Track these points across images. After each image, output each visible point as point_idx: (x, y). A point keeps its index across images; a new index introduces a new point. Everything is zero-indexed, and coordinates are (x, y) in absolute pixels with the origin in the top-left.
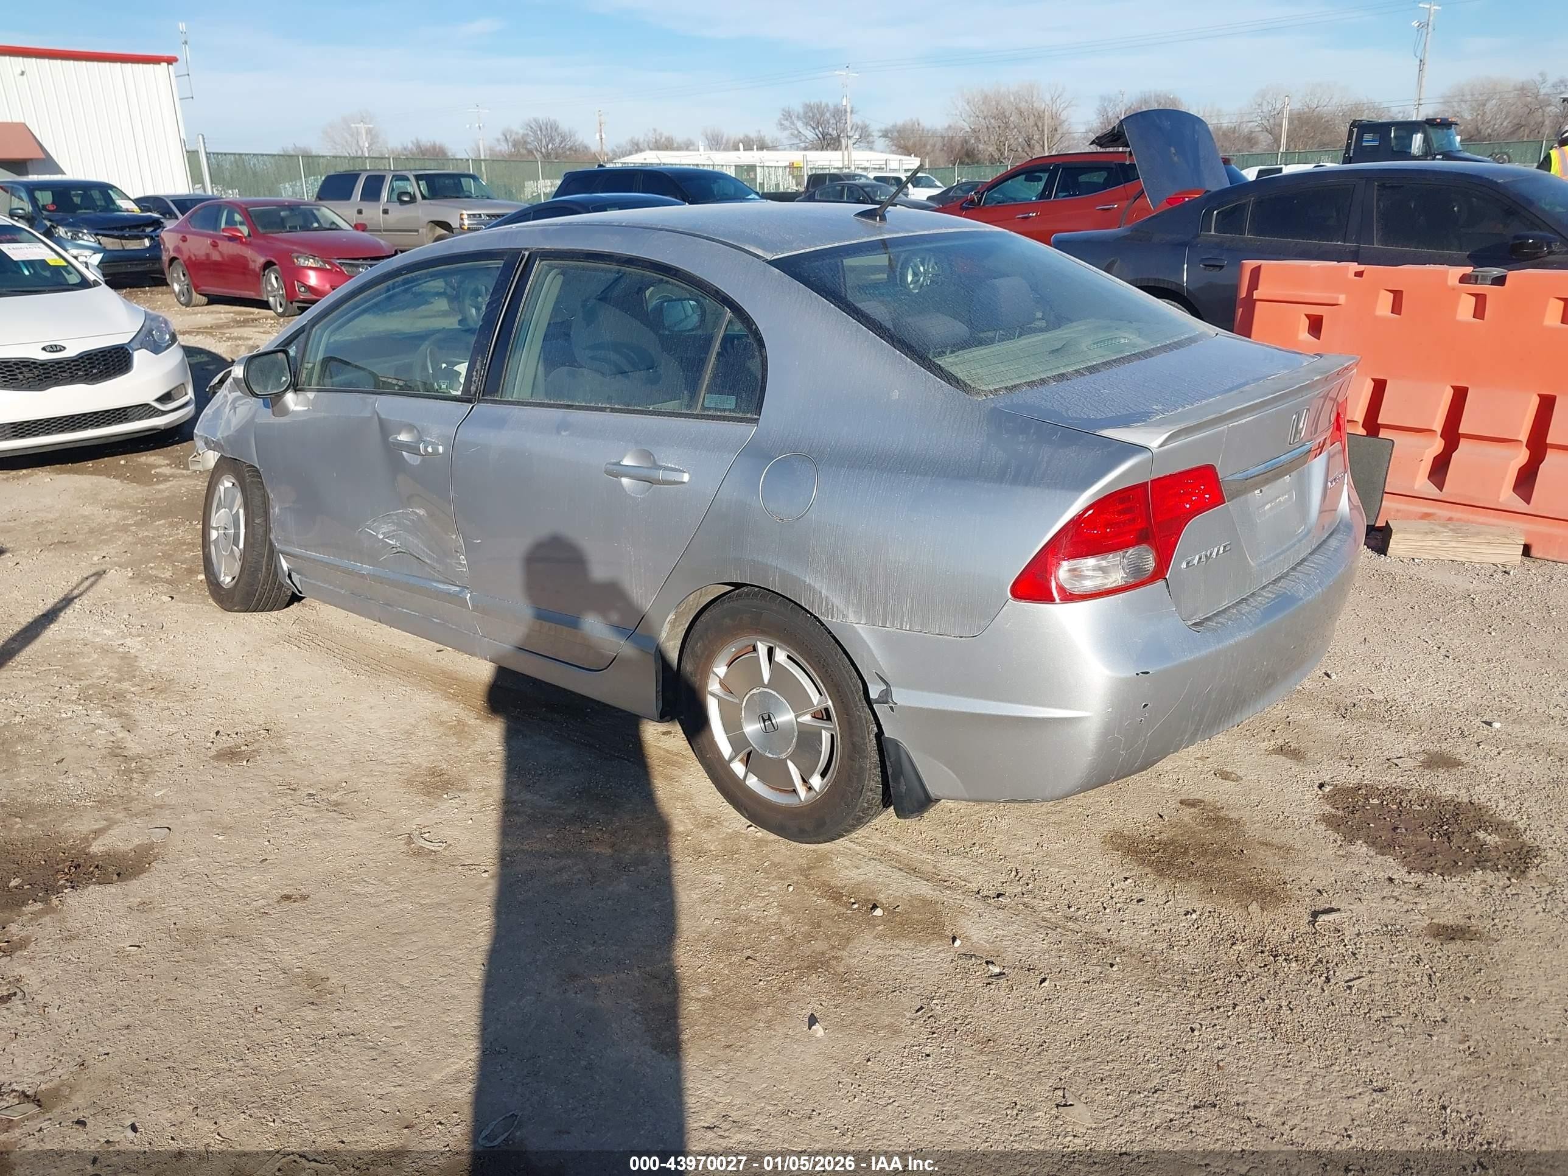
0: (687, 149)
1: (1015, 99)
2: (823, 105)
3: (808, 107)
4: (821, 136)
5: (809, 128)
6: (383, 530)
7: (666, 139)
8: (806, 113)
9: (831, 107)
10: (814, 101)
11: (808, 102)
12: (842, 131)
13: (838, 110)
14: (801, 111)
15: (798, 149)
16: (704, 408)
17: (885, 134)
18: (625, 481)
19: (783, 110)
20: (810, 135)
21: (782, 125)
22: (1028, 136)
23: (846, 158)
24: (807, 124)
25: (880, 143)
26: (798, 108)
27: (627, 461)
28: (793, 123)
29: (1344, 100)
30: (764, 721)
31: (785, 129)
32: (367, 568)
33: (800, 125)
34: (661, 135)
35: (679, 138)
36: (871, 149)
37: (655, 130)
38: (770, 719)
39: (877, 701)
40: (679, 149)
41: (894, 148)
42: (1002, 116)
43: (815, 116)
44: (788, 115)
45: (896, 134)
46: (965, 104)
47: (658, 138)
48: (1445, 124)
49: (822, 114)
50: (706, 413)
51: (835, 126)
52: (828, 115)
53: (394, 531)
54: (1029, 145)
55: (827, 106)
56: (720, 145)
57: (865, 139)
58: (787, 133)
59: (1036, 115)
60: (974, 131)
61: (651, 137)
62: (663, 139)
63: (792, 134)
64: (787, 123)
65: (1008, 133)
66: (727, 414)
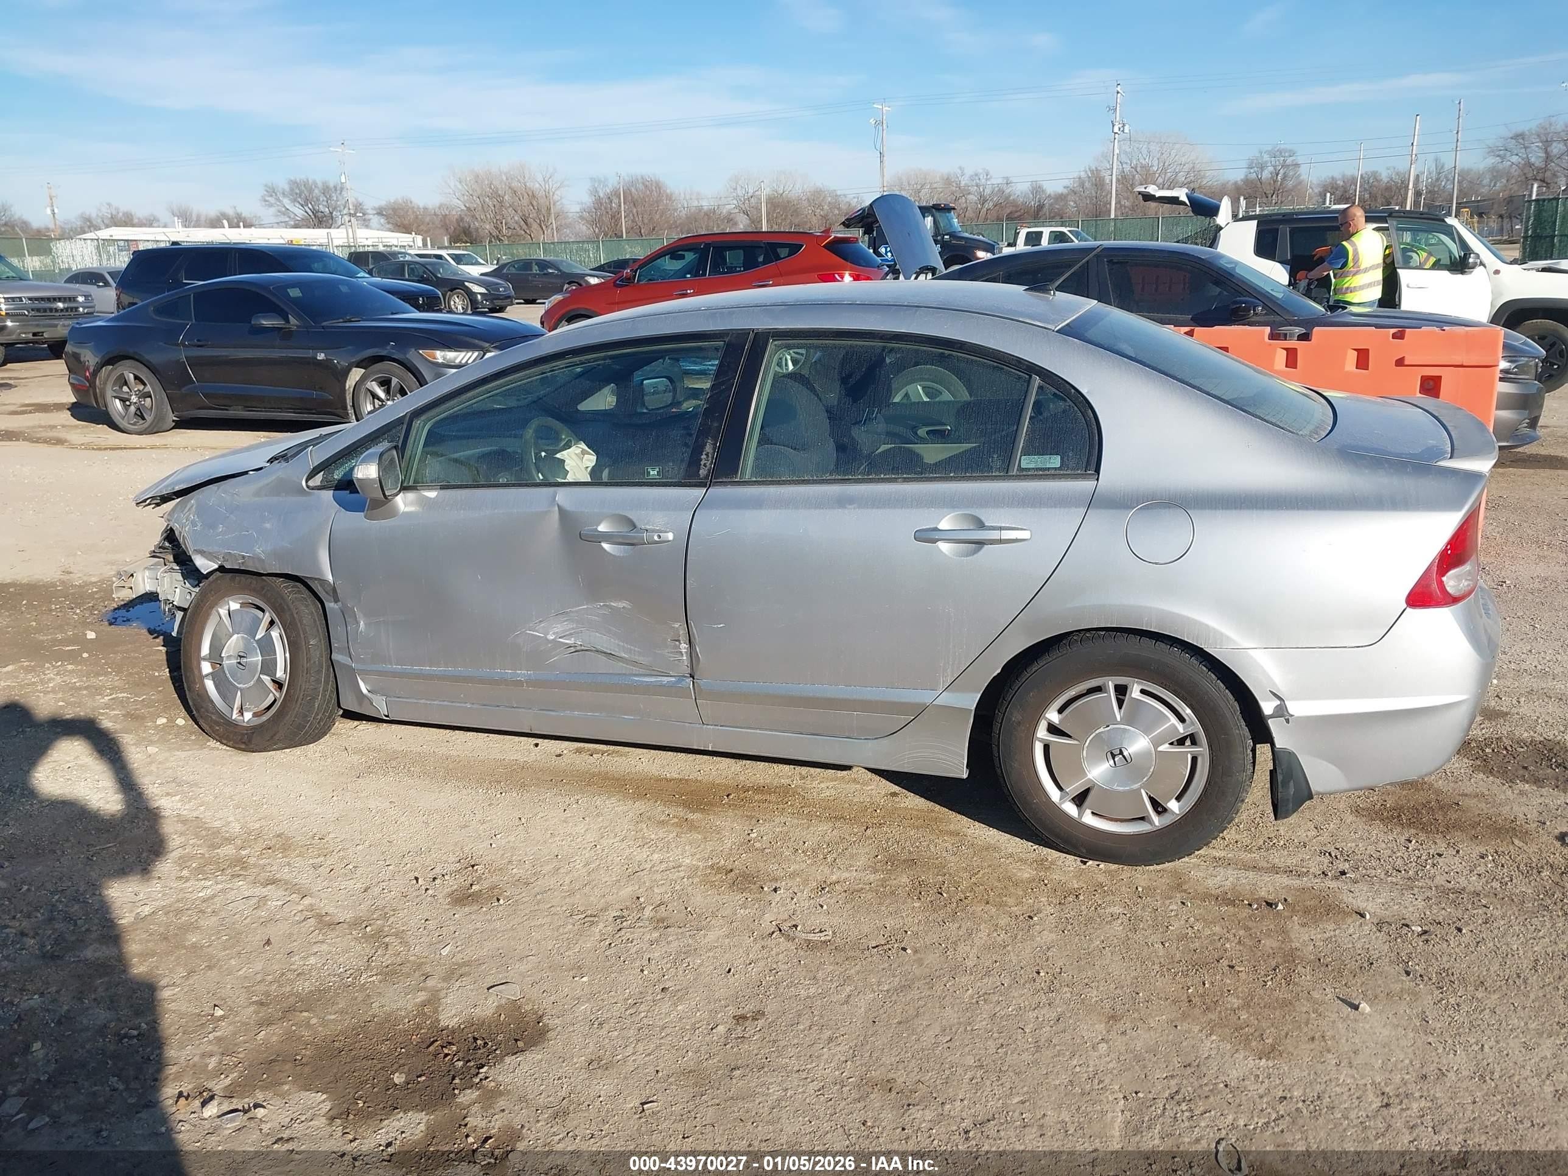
0: (151, 226)
1: (507, 179)
2: (310, 181)
3: (294, 184)
4: (311, 214)
5: (297, 205)
6: (556, 630)
7: (124, 214)
8: (292, 190)
9: (320, 185)
10: (300, 177)
11: (293, 178)
12: (334, 209)
13: (327, 187)
14: (287, 188)
15: (286, 225)
16: (1020, 469)
17: (380, 212)
18: (944, 547)
19: (266, 186)
20: (299, 212)
21: (266, 201)
22: (524, 215)
23: (351, 235)
24: (294, 201)
25: (375, 220)
26: (283, 184)
27: (944, 525)
28: (278, 200)
29: (805, 187)
30: (1113, 757)
31: (271, 205)
32: (522, 674)
33: (286, 202)
34: (117, 209)
35: (140, 213)
36: (367, 227)
37: (109, 205)
38: (1121, 753)
39: (1271, 716)
40: (141, 225)
41: (390, 226)
42: (496, 195)
43: (302, 192)
44: (272, 191)
45: (390, 212)
46: (458, 184)
47: (114, 213)
48: (948, 209)
49: (311, 191)
50: (1024, 473)
51: (325, 203)
52: (316, 191)
53: (573, 629)
54: (526, 224)
55: (315, 183)
56: (190, 222)
57: (360, 215)
58: (273, 210)
59: (530, 193)
60: (469, 209)
61: (106, 212)
62: (121, 214)
63: (279, 211)
64: (272, 200)
65: (504, 212)
66: (1053, 472)
